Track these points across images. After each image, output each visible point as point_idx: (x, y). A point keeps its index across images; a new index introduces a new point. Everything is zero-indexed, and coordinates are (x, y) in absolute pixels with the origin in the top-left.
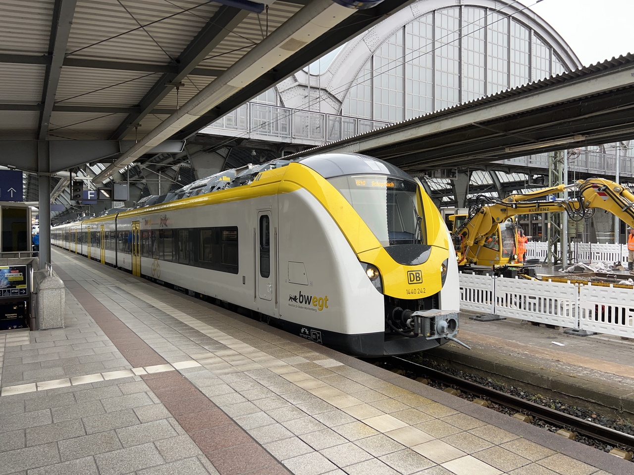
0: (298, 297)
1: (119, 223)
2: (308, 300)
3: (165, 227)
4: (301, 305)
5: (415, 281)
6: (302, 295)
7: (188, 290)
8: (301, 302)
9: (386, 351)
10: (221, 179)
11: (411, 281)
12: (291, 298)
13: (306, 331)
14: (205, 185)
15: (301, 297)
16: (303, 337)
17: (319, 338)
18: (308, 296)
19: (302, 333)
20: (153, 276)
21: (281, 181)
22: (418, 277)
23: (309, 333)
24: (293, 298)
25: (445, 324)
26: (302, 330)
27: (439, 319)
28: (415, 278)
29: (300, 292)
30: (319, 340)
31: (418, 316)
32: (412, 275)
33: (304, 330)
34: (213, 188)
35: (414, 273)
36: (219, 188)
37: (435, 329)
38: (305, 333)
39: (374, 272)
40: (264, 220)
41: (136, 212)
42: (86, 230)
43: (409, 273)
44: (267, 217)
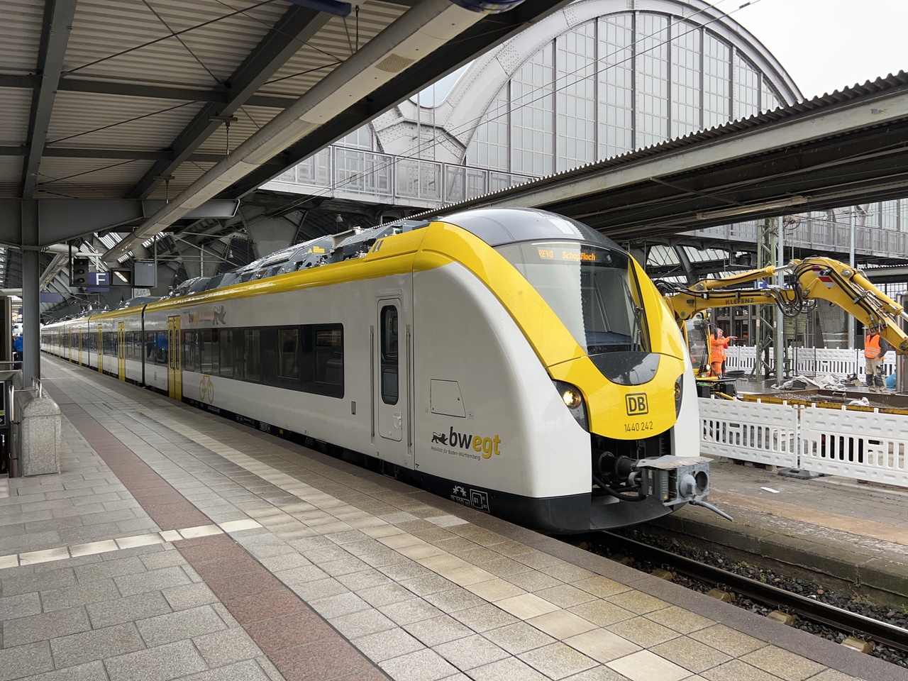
0: (448, 436)
1: (148, 320)
2: (465, 442)
3: (220, 325)
4: (452, 449)
5: (637, 411)
6: (455, 434)
7: (259, 422)
8: (453, 445)
9: (592, 524)
10: (310, 251)
11: (631, 410)
12: (435, 438)
13: (462, 491)
14: (287, 260)
15: (454, 437)
16: (456, 501)
17: (485, 502)
18: (465, 435)
19: (454, 494)
20: (203, 399)
21: (417, 251)
22: (642, 404)
23: (468, 493)
24: (439, 439)
25: (692, 481)
26: (456, 490)
27: (682, 472)
28: (637, 406)
29: (452, 428)
30: (485, 506)
31: (647, 468)
32: (632, 400)
33: (459, 489)
34: (300, 264)
35: (636, 397)
36: (309, 265)
37: (677, 488)
38: (459, 494)
39: (574, 396)
40: (389, 314)
41: (175, 302)
42: (96, 330)
43: (628, 397)
44: (393, 308)
